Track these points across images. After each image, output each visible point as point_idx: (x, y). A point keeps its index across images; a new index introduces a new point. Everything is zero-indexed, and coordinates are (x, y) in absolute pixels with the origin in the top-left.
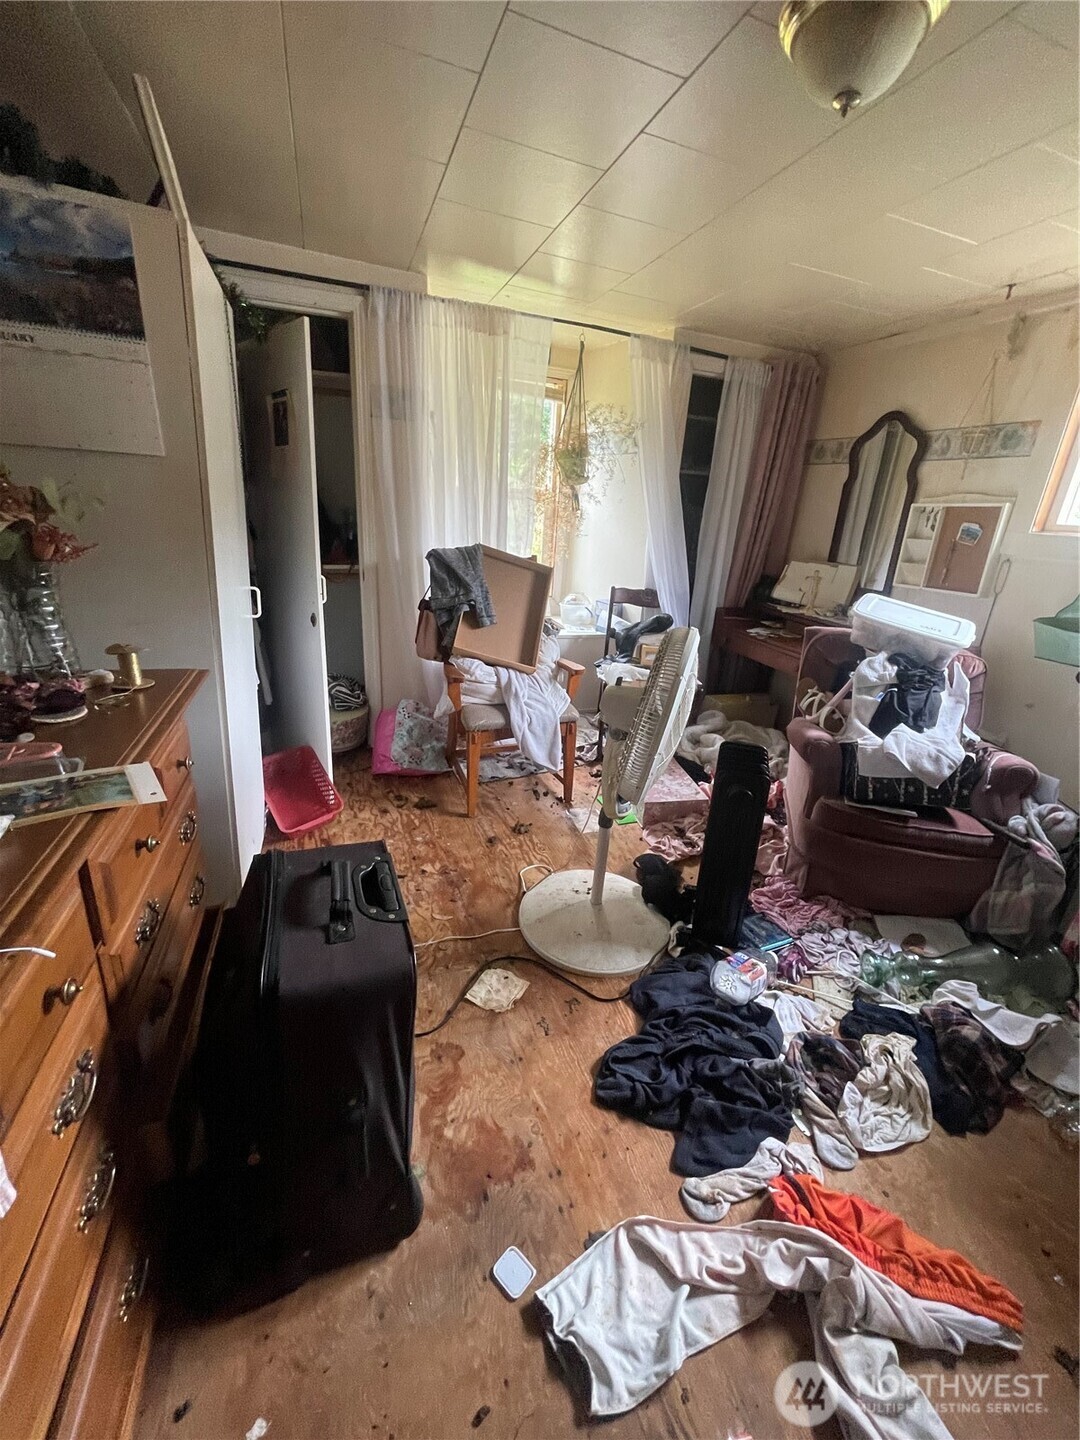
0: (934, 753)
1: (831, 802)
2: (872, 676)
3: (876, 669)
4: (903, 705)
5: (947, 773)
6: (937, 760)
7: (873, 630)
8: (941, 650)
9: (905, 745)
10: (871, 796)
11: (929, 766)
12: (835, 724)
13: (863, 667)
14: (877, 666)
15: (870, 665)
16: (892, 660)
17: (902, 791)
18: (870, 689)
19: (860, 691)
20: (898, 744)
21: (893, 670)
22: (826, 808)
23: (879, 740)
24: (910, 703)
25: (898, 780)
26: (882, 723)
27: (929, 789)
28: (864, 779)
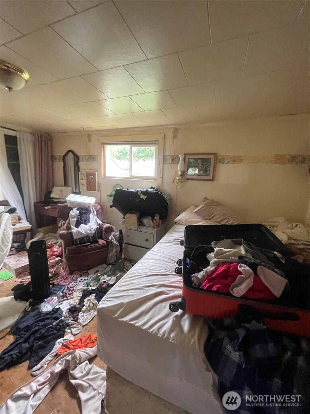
0: (89, 228)
1: (70, 248)
2: (74, 214)
3: (75, 212)
4: (81, 220)
5: (94, 232)
6: (90, 230)
7: (72, 203)
8: (88, 205)
9: (84, 229)
10: (79, 243)
11: (89, 232)
12: (69, 228)
13: (71, 213)
14: (74, 212)
15: (73, 212)
16: (78, 210)
17: (86, 239)
18: (74, 218)
19: (72, 218)
20: (81, 229)
21: (78, 212)
22: (69, 250)
23: (77, 229)
24: (83, 219)
25: (84, 237)
26: (77, 225)
27: (91, 237)
28: (76, 239)
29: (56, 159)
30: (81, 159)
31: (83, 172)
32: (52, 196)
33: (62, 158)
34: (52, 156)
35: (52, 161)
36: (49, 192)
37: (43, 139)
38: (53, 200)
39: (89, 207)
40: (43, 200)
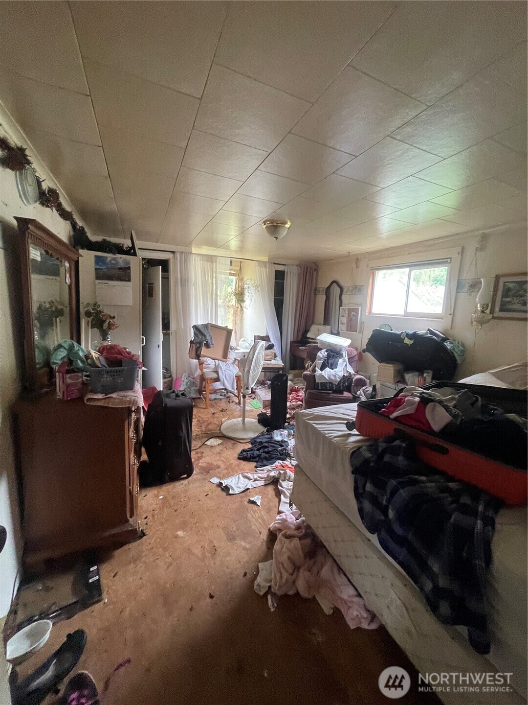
0: (334, 374)
1: (311, 391)
2: (321, 356)
3: (322, 354)
4: (328, 363)
5: (339, 380)
6: (335, 376)
7: (323, 343)
8: (341, 348)
9: (327, 373)
10: (320, 388)
11: (333, 378)
12: (314, 371)
13: (319, 354)
14: (322, 353)
15: (321, 353)
16: (326, 351)
17: (328, 386)
18: (320, 359)
19: (318, 360)
20: (325, 373)
21: (326, 353)
22: (309, 393)
23: (321, 372)
24: (330, 362)
25: (327, 383)
26: (322, 369)
27: (335, 385)
28: (318, 383)
29: (319, 291)
30: (345, 290)
31: (345, 308)
32: (309, 335)
33: (325, 291)
34: (316, 289)
35: (315, 294)
36: (307, 331)
37: (309, 270)
38: (309, 340)
39: (341, 350)
40: (299, 339)
